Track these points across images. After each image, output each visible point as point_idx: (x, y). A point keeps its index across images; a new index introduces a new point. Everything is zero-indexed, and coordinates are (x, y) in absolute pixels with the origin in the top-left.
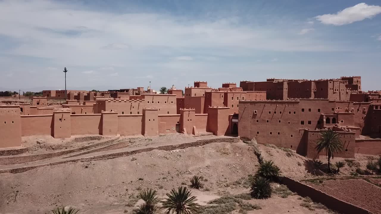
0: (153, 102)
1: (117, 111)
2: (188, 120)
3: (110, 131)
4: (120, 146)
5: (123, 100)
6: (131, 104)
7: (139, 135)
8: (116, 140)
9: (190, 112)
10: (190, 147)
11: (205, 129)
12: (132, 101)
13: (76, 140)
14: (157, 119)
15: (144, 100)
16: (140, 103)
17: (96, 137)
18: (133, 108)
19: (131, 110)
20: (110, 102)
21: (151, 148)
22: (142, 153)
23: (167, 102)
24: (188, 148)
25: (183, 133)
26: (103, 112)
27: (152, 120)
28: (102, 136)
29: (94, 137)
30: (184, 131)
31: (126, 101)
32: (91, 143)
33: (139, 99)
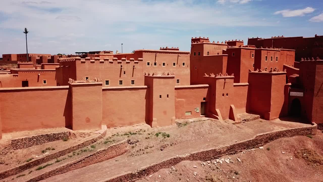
0: (155, 64)
1: (101, 81)
2: (223, 95)
3: (88, 120)
4: (110, 154)
5: (108, 60)
6: (121, 66)
7: (141, 124)
8: (100, 138)
9: (226, 80)
10: (245, 149)
11: (244, 109)
12: (123, 62)
13: (15, 144)
14: (173, 94)
15: (142, 60)
16: (135, 64)
17: (59, 134)
18: (125, 73)
19: (120, 77)
20: (84, 62)
21: (177, 158)
22: (161, 170)
23: (176, 64)
24: (241, 151)
25: (217, 119)
26: (72, 82)
27: (164, 96)
28: (71, 131)
29: (54, 134)
30: (218, 116)
31: (112, 61)
32: (49, 149)
33: (133, 59)
